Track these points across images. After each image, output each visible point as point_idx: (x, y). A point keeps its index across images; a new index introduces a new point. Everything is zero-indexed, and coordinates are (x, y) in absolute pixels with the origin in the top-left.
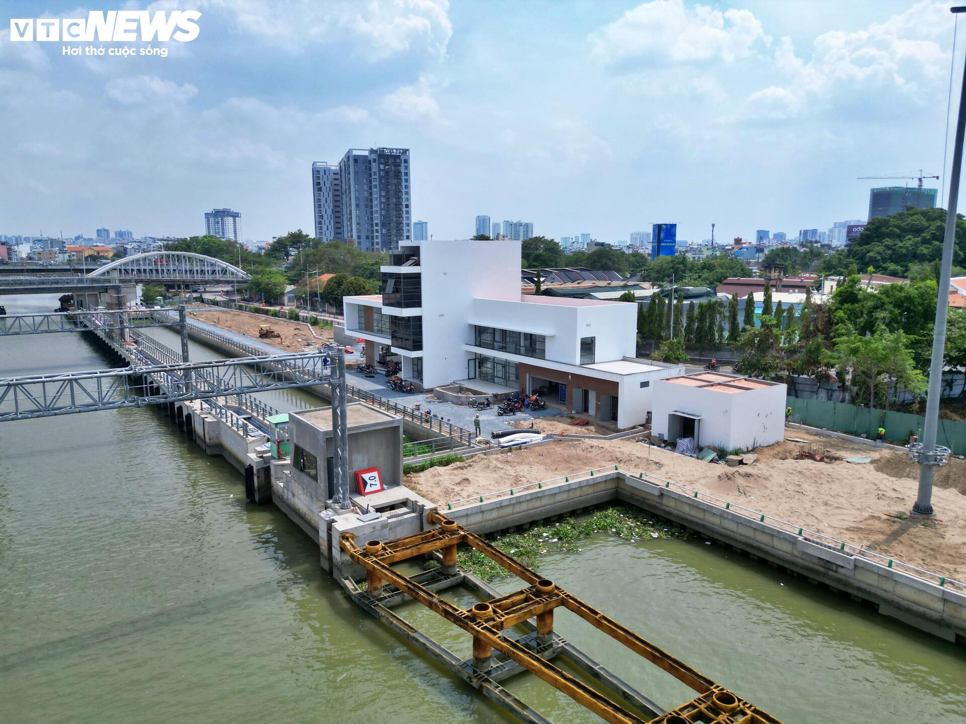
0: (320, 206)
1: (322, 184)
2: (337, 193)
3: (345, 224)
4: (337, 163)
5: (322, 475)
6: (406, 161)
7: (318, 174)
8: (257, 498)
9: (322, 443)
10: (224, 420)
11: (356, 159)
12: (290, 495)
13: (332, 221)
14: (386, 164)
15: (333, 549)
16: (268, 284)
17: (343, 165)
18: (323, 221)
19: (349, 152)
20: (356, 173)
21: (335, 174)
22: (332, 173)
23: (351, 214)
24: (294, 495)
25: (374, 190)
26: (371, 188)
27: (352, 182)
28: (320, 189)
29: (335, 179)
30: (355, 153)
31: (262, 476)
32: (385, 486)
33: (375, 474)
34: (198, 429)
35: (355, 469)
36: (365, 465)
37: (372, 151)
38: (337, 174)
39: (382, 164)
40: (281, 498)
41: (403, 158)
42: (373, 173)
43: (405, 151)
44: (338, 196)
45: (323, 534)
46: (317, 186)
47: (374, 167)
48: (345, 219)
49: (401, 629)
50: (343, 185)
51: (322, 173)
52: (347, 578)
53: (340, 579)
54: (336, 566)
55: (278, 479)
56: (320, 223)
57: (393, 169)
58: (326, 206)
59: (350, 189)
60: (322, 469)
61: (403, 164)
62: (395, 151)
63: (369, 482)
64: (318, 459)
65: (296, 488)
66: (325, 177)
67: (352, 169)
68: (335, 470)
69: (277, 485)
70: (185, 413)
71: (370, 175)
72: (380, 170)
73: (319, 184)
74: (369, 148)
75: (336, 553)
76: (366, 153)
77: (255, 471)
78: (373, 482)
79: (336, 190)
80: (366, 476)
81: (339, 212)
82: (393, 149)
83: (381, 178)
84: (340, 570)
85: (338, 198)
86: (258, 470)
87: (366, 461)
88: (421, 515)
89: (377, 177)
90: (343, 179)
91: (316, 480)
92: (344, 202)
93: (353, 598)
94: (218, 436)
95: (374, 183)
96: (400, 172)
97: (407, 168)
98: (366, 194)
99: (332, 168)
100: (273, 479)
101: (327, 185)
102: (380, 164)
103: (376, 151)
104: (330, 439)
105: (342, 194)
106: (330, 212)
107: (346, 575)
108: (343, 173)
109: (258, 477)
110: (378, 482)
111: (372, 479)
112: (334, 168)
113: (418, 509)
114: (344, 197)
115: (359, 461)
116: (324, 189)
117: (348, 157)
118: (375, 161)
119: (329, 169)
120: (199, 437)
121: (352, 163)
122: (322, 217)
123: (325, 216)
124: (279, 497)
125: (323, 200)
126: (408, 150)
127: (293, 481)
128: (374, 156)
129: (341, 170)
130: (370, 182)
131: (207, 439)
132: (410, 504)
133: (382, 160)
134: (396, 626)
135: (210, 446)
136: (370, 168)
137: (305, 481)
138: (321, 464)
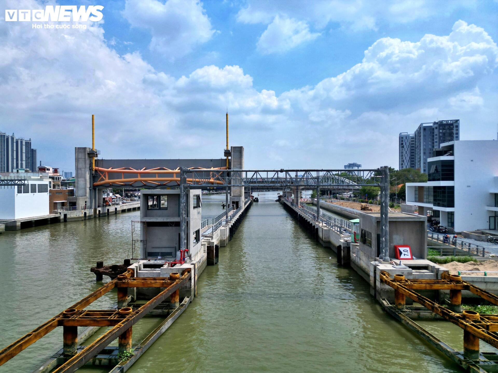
0: (402, 156)
1: (404, 144)
2: (413, 148)
3: (417, 165)
4: (413, 133)
5: (374, 243)
6: (457, 127)
7: (402, 139)
8: (342, 263)
9: (375, 224)
10: (332, 229)
11: (425, 128)
12: (359, 259)
13: (409, 163)
14: (443, 129)
15: (377, 281)
16: (369, 190)
17: (417, 133)
18: (404, 163)
19: (421, 125)
20: (424, 136)
21: (412, 138)
22: (410, 138)
23: (420, 158)
24: (360, 259)
25: (435, 144)
26: (433, 143)
27: (422, 141)
28: (403, 147)
29: (412, 141)
30: (424, 125)
31: (346, 251)
32: (414, 257)
33: (408, 249)
34: (320, 234)
35: (395, 244)
36: (401, 243)
37: (435, 123)
38: (413, 138)
39: (441, 129)
40: (354, 263)
41: (455, 125)
42: (435, 135)
43: (457, 121)
44: (413, 150)
45: (372, 274)
46: (402, 145)
47: (436, 131)
48: (417, 161)
49: (413, 327)
50: (417, 143)
51: (404, 138)
52: (384, 300)
53: (380, 299)
54: (378, 291)
55: (354, 253)
56: (402, 164)
57: (448, 131)
58: (406, 155)
59: (420, 145)
60: (374, 239)
61: (455, 128)
62: (450, 122)
63: (403, 253)
64: (372, 234)
65: (361, 254)
66: (406, 141)
67: (422, 134)
68: (381, 239)
69: (353, 256)
70: (316, 228)
71: (433, 136)
72: (439, 133)
73: (402, 144)
74: (433, 122)
75: (378, 284)
76: (431, 125)
77: (342, 248)
78: (406, 253)
79: (412, 147)
80: (401, 249)
81: (413, 158)
82: (448, 121)
83: (440, 137)
84: (380, 294)
85: (413, 151)
86: (344, 247)
87: (402, 240)
88: (437, 274)
89: (437, 137)
90: (417, 140)
91: (371, 247)
92: (417, 152)
93: (386, 308)
94: (329, 238)
95: (435, 140)
96: (453, 133)
97: (458, 130)
98: (430, 147)
99: (410, 135)
100: (351, 253)
101: (407, 144)
102: (440, 129)
103: (437, 123)
104: (379, 222)
105: (416, 148)
106: (408, 158)
107: (383, 297)
108: (417, 137)
109: (344, 251)
110: (409, 254)
111: (406, 252)
112: (412, 135)
113: (435, 271)
114: (417, 150)
115: (397, 239)
116: (405, 147)
117: (420, 128)
118: (436, 128)
119: (409, 136)
120: (321, 239)
121: (422, 131)
122: (403, 161)
123: (405, 161)
124: (353, 262)
125: (404, 152)
126: (459, 120)
127: (360, 251)
128: (436, 126)
129: (416, 136)
130: (433, 140)
131: (324, 239)
132: (430, 268)
133: (441, 127)
134: (411, 325)
135: (324, 242)
136: (433, 133)
137: (366, 249)
138: (374, 236)
